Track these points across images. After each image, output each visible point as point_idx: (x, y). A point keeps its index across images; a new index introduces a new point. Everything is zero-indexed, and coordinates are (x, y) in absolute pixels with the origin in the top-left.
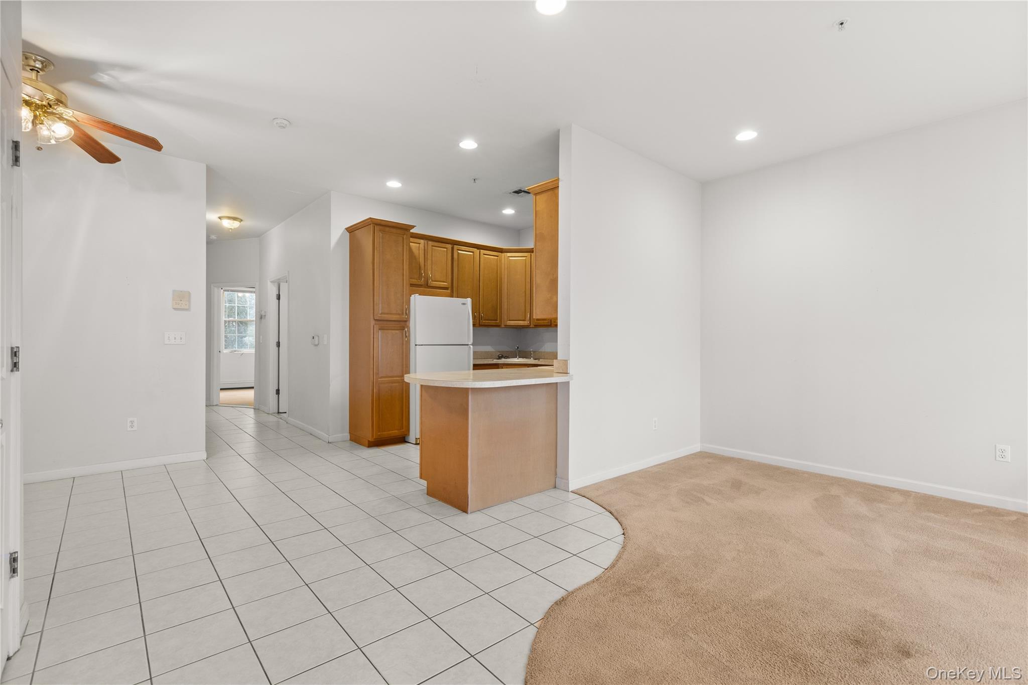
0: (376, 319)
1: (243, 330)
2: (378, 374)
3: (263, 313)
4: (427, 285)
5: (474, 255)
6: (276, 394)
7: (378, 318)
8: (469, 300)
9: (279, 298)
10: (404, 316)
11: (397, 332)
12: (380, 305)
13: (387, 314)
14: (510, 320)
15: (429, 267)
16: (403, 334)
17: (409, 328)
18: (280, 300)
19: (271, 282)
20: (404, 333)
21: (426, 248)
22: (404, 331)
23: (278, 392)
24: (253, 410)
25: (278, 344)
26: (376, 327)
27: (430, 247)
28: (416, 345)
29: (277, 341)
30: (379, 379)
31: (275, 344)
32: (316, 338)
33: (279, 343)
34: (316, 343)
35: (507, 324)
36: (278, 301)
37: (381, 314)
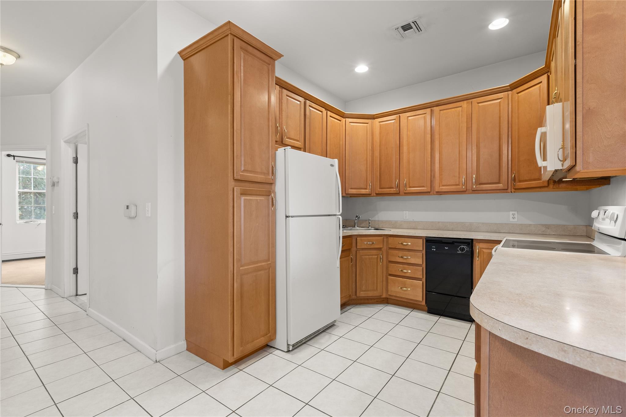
0: (236, 177)
1: (42, 201)
2: (239, 260)
3: (55, 180)
4: (282, 142)
5: (322, 114)
6: (74, 273)
7: (239, 178)
8: (336, 162)
9: (76, 161)
10: (270, 177)
11: (262, 198)
12: (243, 159)
13: (251, 172)
14: (351, 189)
15: (284, 122)
16: (268, 201)
17: (275, 193)
18: (78, 164)
19: (65, 142)
20: (270, 201)
21: (281, 98)
22: (270, 196)
23: (76, 271)
24: (44, 290)
25: (76, 216)
26: (237, 190)
27: (285, 97)
28: (287, 217)
29: (75, 212)
30: (241, 268)
31: (72, 215)
32: (132, 208)
33: (77, 214)
34: (133, 215)
35: (349, 193)
36: (75, 165)
37: (242, 172)
